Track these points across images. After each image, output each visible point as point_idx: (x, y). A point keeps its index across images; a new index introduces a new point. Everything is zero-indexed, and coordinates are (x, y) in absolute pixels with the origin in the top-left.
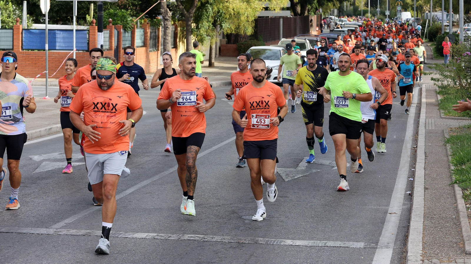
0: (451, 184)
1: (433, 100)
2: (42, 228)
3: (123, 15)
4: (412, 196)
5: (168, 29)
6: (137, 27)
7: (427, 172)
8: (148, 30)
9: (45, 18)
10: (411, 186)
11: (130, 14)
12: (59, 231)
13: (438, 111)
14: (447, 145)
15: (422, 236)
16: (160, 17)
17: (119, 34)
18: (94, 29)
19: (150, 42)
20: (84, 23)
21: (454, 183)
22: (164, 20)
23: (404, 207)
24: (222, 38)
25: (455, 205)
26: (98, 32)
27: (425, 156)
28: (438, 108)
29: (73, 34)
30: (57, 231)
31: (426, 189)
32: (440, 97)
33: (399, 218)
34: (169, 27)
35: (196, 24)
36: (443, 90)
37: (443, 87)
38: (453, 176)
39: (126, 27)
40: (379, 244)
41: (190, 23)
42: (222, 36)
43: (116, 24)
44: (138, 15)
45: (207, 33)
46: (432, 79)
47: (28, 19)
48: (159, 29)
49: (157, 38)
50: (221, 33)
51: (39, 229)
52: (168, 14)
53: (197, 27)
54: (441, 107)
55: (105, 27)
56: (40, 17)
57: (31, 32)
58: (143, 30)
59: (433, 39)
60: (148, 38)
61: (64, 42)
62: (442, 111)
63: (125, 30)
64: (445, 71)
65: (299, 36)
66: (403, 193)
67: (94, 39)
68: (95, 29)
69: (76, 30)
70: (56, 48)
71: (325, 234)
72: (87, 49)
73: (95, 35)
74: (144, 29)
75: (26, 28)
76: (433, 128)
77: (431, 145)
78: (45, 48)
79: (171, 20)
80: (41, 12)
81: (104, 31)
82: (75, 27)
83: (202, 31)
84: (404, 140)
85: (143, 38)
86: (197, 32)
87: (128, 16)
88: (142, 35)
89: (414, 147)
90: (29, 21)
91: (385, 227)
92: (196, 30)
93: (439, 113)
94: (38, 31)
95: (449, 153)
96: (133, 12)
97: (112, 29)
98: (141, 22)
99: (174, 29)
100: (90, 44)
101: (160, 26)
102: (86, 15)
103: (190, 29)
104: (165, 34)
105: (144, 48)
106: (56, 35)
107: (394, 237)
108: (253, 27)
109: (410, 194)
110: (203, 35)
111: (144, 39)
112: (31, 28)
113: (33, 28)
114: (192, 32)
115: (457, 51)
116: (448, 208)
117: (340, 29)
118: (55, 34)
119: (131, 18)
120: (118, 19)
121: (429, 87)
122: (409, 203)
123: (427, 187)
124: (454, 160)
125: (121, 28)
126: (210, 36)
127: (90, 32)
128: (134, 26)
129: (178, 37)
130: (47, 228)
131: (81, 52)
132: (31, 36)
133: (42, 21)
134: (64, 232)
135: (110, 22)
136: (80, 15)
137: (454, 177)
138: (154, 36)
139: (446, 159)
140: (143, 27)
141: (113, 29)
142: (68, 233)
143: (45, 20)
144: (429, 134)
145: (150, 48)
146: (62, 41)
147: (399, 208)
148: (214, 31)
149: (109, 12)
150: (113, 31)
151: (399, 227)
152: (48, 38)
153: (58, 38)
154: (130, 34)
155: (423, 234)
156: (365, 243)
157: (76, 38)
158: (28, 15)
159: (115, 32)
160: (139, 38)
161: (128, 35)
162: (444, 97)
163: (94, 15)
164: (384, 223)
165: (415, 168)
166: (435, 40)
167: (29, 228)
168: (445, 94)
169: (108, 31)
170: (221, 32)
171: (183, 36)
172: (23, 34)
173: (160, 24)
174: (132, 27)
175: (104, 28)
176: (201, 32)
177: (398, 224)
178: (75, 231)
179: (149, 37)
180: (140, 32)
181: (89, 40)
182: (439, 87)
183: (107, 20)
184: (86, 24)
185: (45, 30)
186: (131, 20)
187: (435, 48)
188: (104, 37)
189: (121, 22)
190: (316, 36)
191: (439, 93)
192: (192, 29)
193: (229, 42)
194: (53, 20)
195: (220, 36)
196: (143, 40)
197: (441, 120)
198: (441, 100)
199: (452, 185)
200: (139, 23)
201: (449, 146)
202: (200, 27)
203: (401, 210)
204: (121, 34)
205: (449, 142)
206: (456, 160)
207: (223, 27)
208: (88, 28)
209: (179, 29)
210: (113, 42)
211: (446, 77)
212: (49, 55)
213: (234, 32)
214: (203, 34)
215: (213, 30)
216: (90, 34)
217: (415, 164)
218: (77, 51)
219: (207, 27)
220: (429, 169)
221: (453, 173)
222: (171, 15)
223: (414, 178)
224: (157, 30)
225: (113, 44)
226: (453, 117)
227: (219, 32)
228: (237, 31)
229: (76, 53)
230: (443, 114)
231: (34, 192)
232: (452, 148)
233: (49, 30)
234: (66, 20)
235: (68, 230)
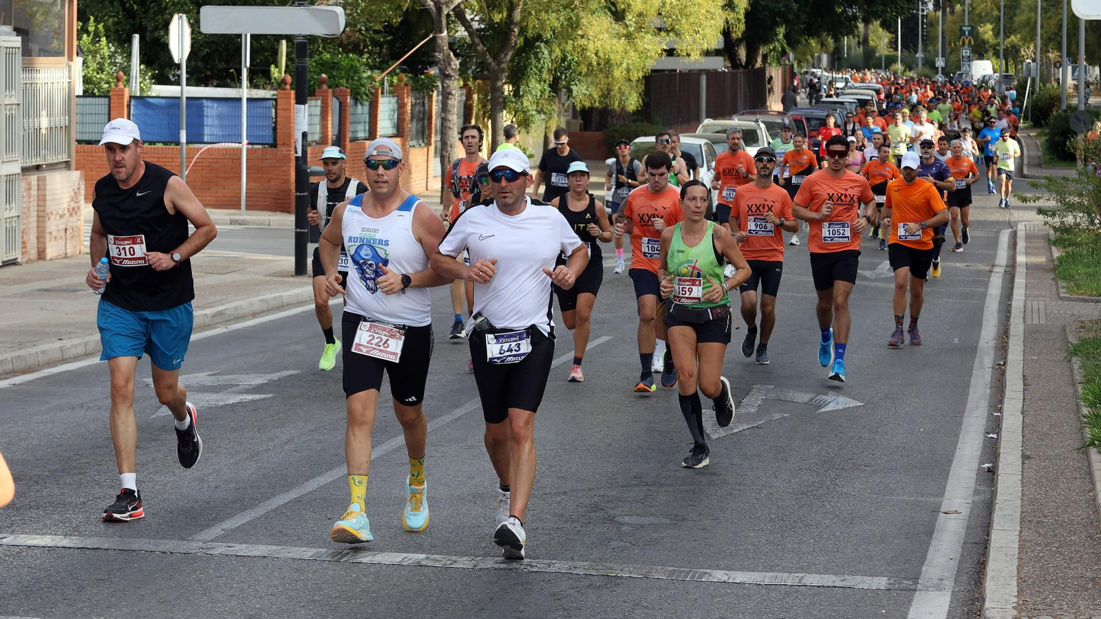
0: (1082, 447)
1: (1042, 260)
2: (172, 539)
3: (352, 65)
4: (994, 474)
5: (450, 96)
6: (382, 93)
7: (1027, 420)
8: (406, 100)
9: (179, 72)
10: (992, 450)
11: (367, 64)
12: (209, 546)
13: (1053, 283)
14: (1074, 359)
15: (1017, 564)
16: (433, 71)
17: (343, 108)
18: (287, 96)
19: (411, 127)
20: (266, 83)
21: (1089, 446)
22: (442, 76)
23: (976, 498)
24: (570, 117)
25: (1091, 494)
26: (296, 103)
27: (1024, 384)
28: (1052, 275)
29: (241, 107)
30: (204, 545)
31: (1025, 457)
32: (1056, 253)
33: (966, 524)
34: (453, 92)
35: (513, 87)
36: (1065, 236)
37: (1064, 229)
38: (1087, 429)
39: (358, 94)
40: (920, 581)
41: (499, 84)
42: (570, 113)
43: (337, 86)
44: (384, 66)
45: (537, 106)
46: (1041, 211)
47: (143, 73)
48: (431, 96)
49: (426, 116)
50: (568, 107)
51: (165, 541)
52: (452, 63)
53: (516, 94)
54: (1059, 273)
55: (312, 94)
56: (168, 69)
57: (148, 102)
58: (396, 98)
59: (1043, 122)
60: (408, 117)
61: (221, 126)
62: (1062, 283)
63: (357, 98)
64: (1069, 194)
65: (743, 114)
66: (975, 466)
67: (289, 120)
68: (290, 98)
69: (248, 100)
70: (203, 139)
71: (801, 558)
72: (271, 141)
73: (290, 109)
74: (397, 96)
75: (138, 94)
76: (1043, 322)
77: (1036, 360)
78: (179, 138)
79: (457, 77)
80: (171, 58)
81: (309, 102)
82: (245, 92)
83: (528, 102)
84: (976, 348)
85: (396, 116)
86: (516, 104)
87: (362, 68)
88: (394, 111)
89: (1000, 365)
90: (145, 80)
91: (934, 543)
92: (514, 100)
93: (1054, 288)
94: (163, 101)
95: (1078, 378)
96: (375, 59)
97: (327, 96)
98: (392, 82)
99: (464, 98)
100: (278, 131)
101: (433, 91)
102: (269, 66)
103: (499, 97)
104: (445, 108)
105: (398, 140)
106: (203, 111)
107: (953, 565)
108: (640, 94)
109: (989, 470)
110: (528, 111)
111: (398, 118)
112: (149, 94)
113: (154, 95)
114: (504, 104)
115: (1096, 148)
116: (1074, 502)
117: (834, 99)
118: (201, 107)
119: (369, 73)
120: (341, 74)
121: (1032, 228)
122: (987, 489)
123: (1028, 453)
124: (1088, 394)
125: (346, 96)
126: (545, 113)
127: (279, 102)
128: (377, 90)
129: (474, 115)
130: (183, 539)
131: (259, 149)
132: (149, 112)
133: (173, 80)
134: (220, 549)
135: (323, 82)
136: (257, 65)
137: (1088, 433)
138: (420, 112)
139: (1070, 390)
140: (395, 91)
141: (330, 98)
142: (230, 551)
143: (179, 76)
144: (1032, 335)
145: (411, 140)
146: (216, 123)
147: (966, 501)
148: (554, 102)
149: (321, 59)
150: (329, 102)
151: (965, 543)
152: (187, 116)
153: (207, 116)
154: (366, 109)
155: (1019, 558)
156: (889, 580)
157: (247, 117)
158: (142, 67)
159: (334, 104)
160: (387, 117)
161: (363, 110)
162: (1067, 253)
163: (287, 66)
164: (932, 533)
165: (1000, 410)
166: (1047, 124)
167: (142, 540)
168: (1069, 245)
169: (319, 102)
170: (569, 104)
171: (484, 114)
172: (132, 108)
173: (434, 86)
174: (371, 93)
175: (310, 96)
176: (525, 104)
177: (963, 537)
178: (244, 546)
179: (410, 115)
180: (390, 103)
181: (276, 122)
182: (1055, 229)
183: (316, 77)
184: (269, 87)
185: (179, 98)
186: (369, 77)
187: (1047, 140)
188: (310, 115)
189: (347, 81)
190: (779, 113)
191: (1055, 243)
192: (505, 98)
193: (586, 126)
194: (197, 78)
195: (567, 114)
196: (396, 120)
197: (1060, 302)
198: (1060, 259)
199: (1084, 449)
200: (386, 84)
201: (1076, 362)
202: (521, 93)
203: (971, 505)
204: (348, 108)
205: (1078, 353)
206: (1093, 393)
207: (575, 93)
208: (273, 95)
209: (475, 97)
210: (330, 126)
211: (1071, 207)
212: (187, 154)
213: (597, 104)
214: (530, 108)
215: (550, 99)
216: (278, 107)
217: (1001, 402)
218: (250, 146)
219: (539, 93)
220: (1032, 413)
221: (1086, 423)
222: (458, 66)
223: (998, 434)
224: (426, 100)
225: (330, 129)
226: (1087, 297)
227: (564, 105)
228: (606, 103)
229: (247, 149)
230: (1064, 290)
231: (154, 459)
232: (1083, 367)
233: (187, 98)
234: (226, 77)
235: (229, 545)
